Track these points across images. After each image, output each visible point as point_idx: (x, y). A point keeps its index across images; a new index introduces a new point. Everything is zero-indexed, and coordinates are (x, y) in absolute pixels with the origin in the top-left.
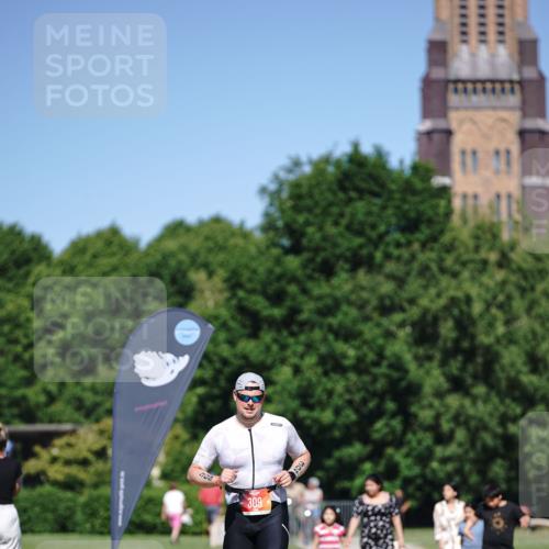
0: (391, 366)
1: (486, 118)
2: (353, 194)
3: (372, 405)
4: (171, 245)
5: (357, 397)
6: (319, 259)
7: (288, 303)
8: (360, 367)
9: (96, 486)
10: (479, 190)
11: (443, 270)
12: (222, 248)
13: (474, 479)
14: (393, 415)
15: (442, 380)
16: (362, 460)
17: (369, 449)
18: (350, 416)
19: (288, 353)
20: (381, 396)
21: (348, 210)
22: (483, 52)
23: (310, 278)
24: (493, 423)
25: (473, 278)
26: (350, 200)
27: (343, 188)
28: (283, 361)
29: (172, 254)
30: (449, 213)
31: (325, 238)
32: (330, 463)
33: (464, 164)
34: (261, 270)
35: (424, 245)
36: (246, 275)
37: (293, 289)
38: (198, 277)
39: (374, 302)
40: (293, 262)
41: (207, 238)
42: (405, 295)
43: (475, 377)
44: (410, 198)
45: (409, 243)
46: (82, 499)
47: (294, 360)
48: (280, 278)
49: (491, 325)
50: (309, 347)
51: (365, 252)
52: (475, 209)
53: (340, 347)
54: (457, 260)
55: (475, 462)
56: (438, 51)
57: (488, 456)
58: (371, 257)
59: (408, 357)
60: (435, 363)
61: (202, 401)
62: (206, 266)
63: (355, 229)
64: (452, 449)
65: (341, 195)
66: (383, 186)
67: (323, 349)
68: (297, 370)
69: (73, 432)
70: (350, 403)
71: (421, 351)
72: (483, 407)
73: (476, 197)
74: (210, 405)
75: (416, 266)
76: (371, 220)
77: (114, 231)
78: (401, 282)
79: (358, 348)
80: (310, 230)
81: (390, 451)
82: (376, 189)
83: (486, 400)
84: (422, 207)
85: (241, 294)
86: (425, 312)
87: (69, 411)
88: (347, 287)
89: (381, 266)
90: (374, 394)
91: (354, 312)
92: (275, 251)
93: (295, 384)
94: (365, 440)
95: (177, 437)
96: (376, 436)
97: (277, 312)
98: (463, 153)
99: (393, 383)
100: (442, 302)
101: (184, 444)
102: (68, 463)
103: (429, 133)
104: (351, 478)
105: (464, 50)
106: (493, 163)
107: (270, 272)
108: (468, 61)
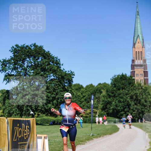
0: (127, 102)
1: (139, 70)
2: (122, 80)
3: (125, 107)
4: (99, 86)
5: (123, 106)
6: (118, 88)
7: (114, 94)
8: (123, 102)
9: (89, 117)
10: (138, 79)
11: (134, 90)
12: (105, 87)
13: (138, 116)
14: (128, 108)
15: (134, 103)
16: (123, 114)
17: (124, 112)
18: (122, 108)
19: (114, 100)
20: (126, 106)
21: (122, 82)
22: (139, 61)
23: (117, 91)
24: (140, 109)
25: (138, 91)
26: (122, 81)
27: (121, 79)
28: (113, 101)
29: (100, 87)
30: (135, 82)
31: (119, 85)
32: (119, 114)
33: (136, 76)
34: (111, 89)
35: (132, 86)
36: (109, 90)
37: (115, 92)
38: (102, 90)
39: (125, 94)
40: (115, 88)
41: (104, 85)
42: (129, 93)
43: (138, 103)
44: (130, 80)
45: (130, 86)
46: (88, 119)
47: (115, 101)
48: (113, 91)
49: (140, 97)
50: (117, 99)
51: (124, 87)
52: (138, 81)
53: (121, 99)
54: (136, 88)
55: (138, 114)
56: (133, 61)
57: (140, 113)
58: (125, 88)
59: (129, 101)
60: (133, 102)
61: (103, 106)
62: (103, 89)
63: (123, 84)
64: (135, 112)
65: (121, 80)
66: (126, 79)
67: (119, 100)
68: (115, 102)
69: (86, 110)
70: (122, 106)
71: (131, 100)
72: (139, 107)
73: (138, 80)
74: (104, 107)
75: (130, 89)
76: (125, 83)
77: (92, 84)
78: (128, 91)
79: (123, 99)
80: (117, 84)
81: (127, 113)
82: (125, 79)
83: (139, 106)
84: (131, 81)
85: (108, 92)
86: (132, 95)
87: (86, 108)
88: (122, 91)
89: (126, 89)
90: (125, 105)
91: (123, 95)
92: (112, 87)
93: (115, 104)
94: (124, 111)
95: (100, 111)
96: (125, 111)
97: (113, 95)
98: (136, 74)
99: (128, 104)
100: (134, 93)
101: (101, 112)
102: (86, 114)
103: (132, 72)
104: (122, 116)
105: (137, 61)
106: (140, 76)
107: (112, 90)
108: (137, 62)
